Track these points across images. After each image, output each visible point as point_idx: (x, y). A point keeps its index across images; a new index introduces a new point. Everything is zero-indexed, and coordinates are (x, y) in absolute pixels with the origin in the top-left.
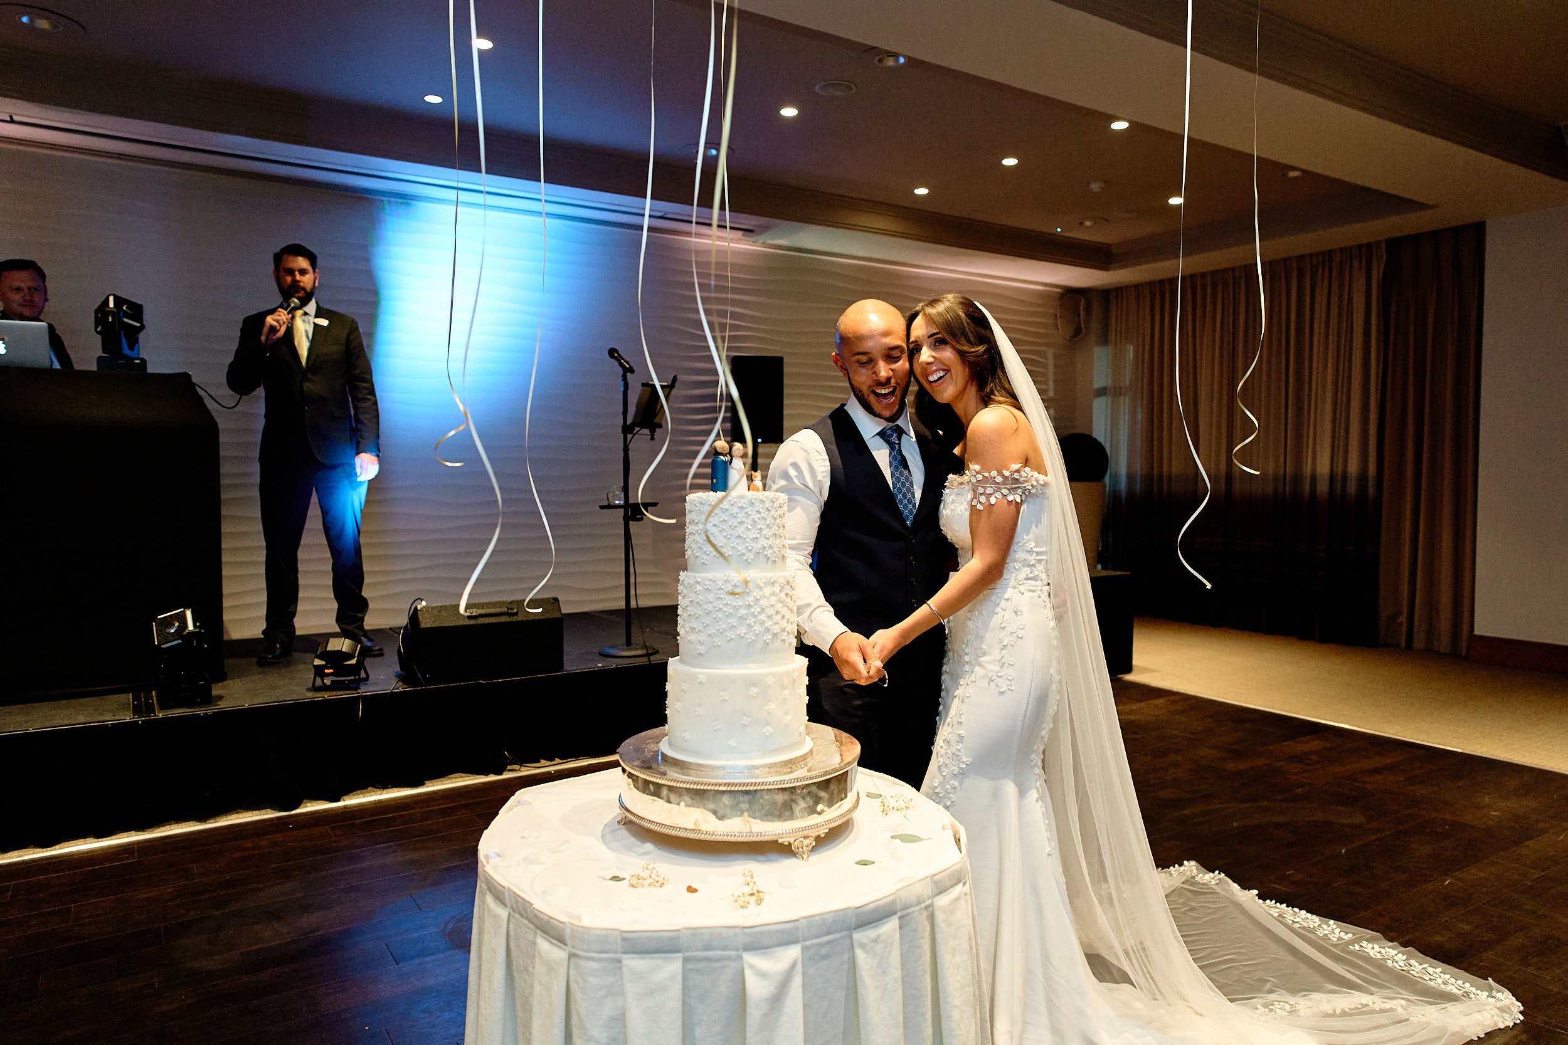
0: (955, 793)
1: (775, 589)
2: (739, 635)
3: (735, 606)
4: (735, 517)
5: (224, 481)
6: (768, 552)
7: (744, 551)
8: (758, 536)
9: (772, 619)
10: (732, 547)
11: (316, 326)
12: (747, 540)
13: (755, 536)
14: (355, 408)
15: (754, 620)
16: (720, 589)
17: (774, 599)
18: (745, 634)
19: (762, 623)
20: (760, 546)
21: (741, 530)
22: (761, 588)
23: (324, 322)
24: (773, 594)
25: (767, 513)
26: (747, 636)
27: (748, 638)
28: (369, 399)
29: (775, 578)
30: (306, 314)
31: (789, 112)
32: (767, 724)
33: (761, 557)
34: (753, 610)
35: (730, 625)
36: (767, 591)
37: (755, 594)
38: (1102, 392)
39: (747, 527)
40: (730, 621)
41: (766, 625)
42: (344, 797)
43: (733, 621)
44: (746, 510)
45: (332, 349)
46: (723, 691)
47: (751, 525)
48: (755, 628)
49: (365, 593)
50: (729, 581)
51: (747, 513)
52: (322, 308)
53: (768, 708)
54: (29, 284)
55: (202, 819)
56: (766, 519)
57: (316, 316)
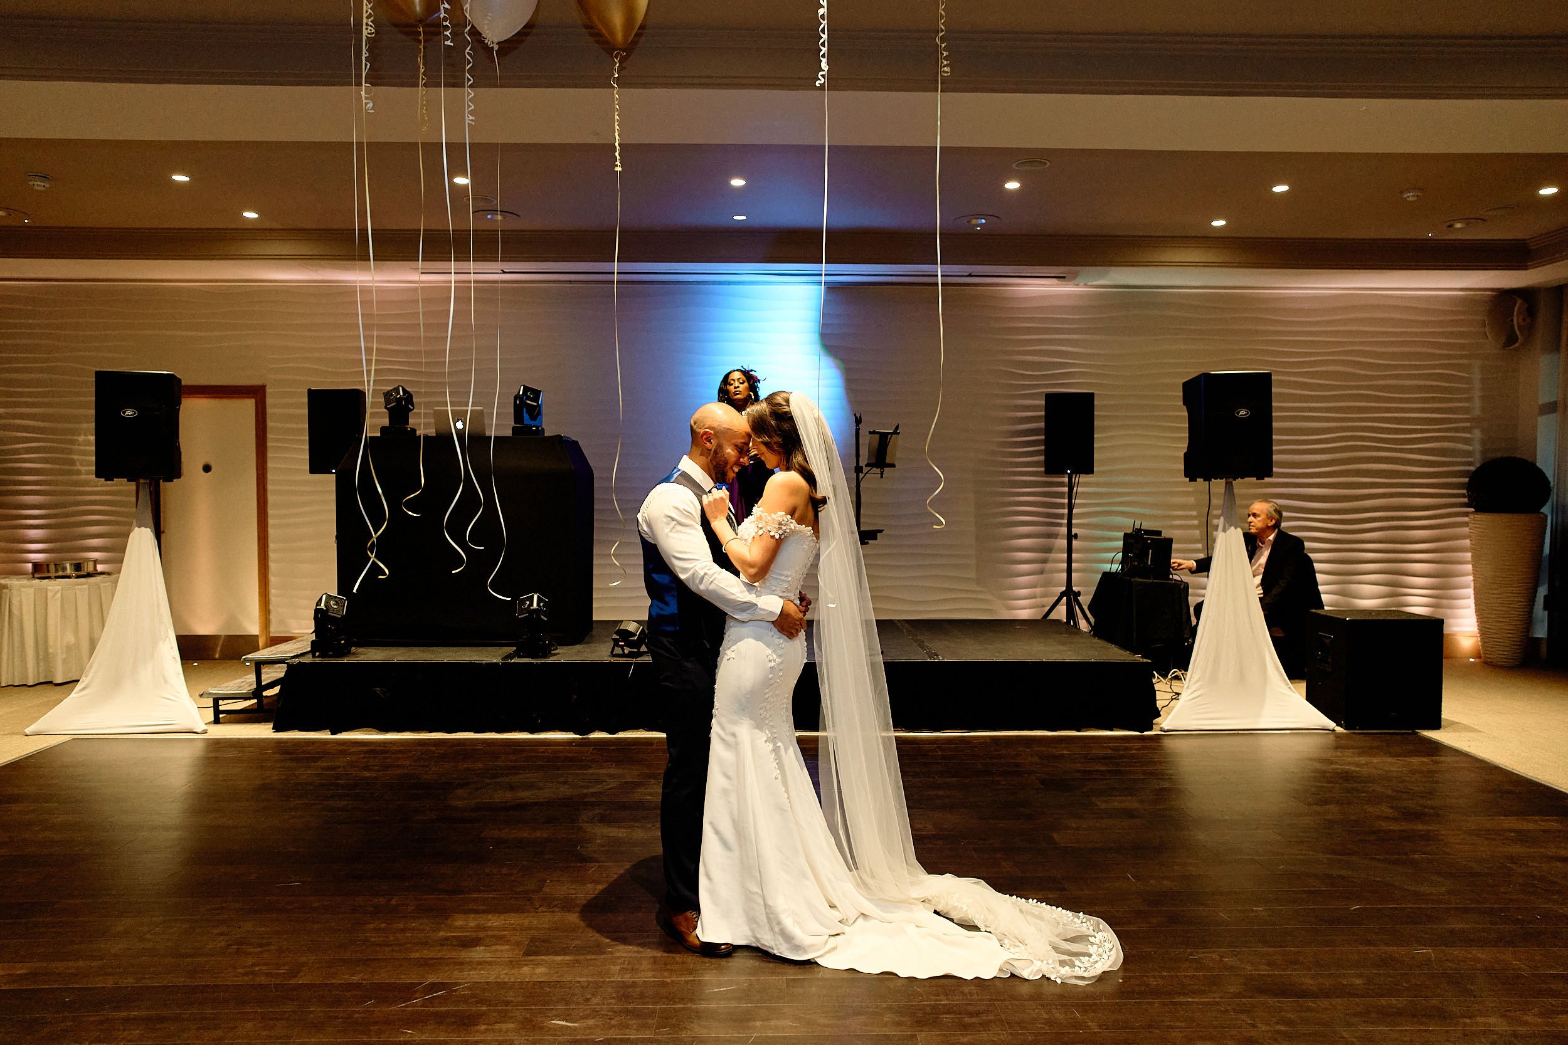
31: (1012, 185)
38: (1550, 408)
42: (620, 732)
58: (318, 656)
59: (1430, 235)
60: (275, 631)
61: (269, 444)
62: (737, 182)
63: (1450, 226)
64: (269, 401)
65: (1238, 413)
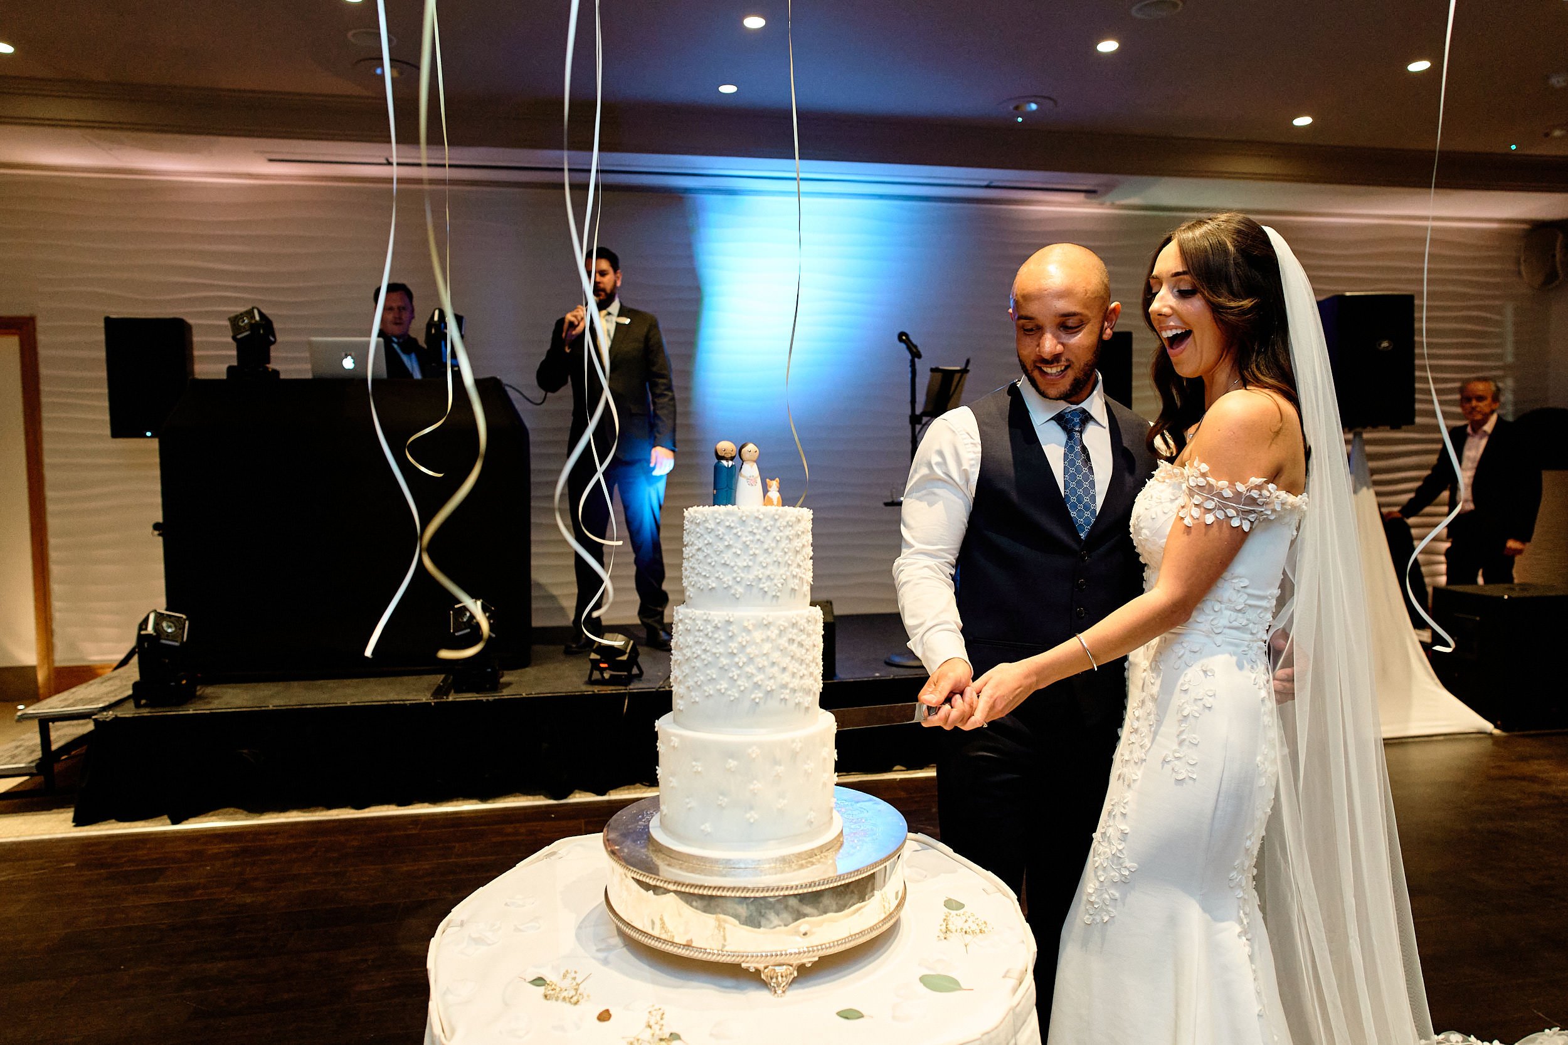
0: (1115, 907)
1: (769, 633)
2: (719, 690)
3: (715, 654)
4: (721, 539)
5: (534, 479)
6: (765, 585)
7: (730, 583)
8: (751, 564)
9: (764, 672)
10: (717, 578)
11: (618, 324)
12: (736, 568)
13: (745, 564)
14: (654, 403)
15: (739, 672)
16: (699, 630)
17: (767, 647)
18: (726, 689)
19: (750, 676)
20: (751, 577)
21: (727, 556)
22: (749, 631)
23: (627, 321)
24: (768, 639)
25: (764, 534)
26: (729, 692)
27: (730, 696)
28: (665, 395)
29: (770, 619)
30: (609, 314)
31: (1108, 46)
32: (751, 808)
33: (755, 590)
34: (737, 660)
35: (709, 678)
36: (758, 635)
37: (740, 639)
39: (735, 553)
40: (708, 672)
41: (755, 680)
42: (611, 791)
43: (713, 672)
44: (735, 531)
45: (632, 347)
46: (695, 760)
47: (741, 550)
48: (739, 682)
49: (665, 586)
50: (709, 621)
51: (736, 534)
52: (624, 307)
53: (752, 787)
54: (400, 304)
55: (484, 798)
56: (762, 542)
57: (619, 315)
58: (145, 706)
59: (1513, 147)
60: (63, 658)
61: (44, 399)
62: (754, 22)
63: (1547, 135)
64: (41, 338)
65: (1380, 345)
